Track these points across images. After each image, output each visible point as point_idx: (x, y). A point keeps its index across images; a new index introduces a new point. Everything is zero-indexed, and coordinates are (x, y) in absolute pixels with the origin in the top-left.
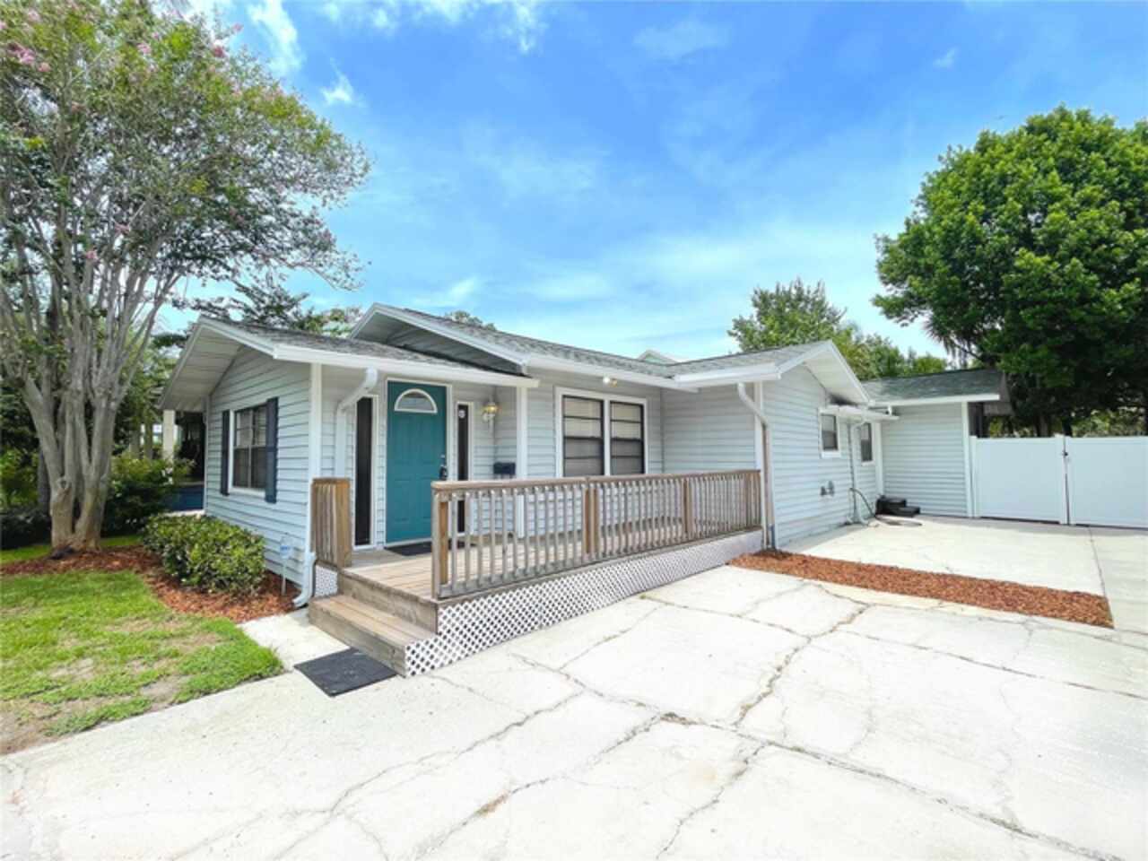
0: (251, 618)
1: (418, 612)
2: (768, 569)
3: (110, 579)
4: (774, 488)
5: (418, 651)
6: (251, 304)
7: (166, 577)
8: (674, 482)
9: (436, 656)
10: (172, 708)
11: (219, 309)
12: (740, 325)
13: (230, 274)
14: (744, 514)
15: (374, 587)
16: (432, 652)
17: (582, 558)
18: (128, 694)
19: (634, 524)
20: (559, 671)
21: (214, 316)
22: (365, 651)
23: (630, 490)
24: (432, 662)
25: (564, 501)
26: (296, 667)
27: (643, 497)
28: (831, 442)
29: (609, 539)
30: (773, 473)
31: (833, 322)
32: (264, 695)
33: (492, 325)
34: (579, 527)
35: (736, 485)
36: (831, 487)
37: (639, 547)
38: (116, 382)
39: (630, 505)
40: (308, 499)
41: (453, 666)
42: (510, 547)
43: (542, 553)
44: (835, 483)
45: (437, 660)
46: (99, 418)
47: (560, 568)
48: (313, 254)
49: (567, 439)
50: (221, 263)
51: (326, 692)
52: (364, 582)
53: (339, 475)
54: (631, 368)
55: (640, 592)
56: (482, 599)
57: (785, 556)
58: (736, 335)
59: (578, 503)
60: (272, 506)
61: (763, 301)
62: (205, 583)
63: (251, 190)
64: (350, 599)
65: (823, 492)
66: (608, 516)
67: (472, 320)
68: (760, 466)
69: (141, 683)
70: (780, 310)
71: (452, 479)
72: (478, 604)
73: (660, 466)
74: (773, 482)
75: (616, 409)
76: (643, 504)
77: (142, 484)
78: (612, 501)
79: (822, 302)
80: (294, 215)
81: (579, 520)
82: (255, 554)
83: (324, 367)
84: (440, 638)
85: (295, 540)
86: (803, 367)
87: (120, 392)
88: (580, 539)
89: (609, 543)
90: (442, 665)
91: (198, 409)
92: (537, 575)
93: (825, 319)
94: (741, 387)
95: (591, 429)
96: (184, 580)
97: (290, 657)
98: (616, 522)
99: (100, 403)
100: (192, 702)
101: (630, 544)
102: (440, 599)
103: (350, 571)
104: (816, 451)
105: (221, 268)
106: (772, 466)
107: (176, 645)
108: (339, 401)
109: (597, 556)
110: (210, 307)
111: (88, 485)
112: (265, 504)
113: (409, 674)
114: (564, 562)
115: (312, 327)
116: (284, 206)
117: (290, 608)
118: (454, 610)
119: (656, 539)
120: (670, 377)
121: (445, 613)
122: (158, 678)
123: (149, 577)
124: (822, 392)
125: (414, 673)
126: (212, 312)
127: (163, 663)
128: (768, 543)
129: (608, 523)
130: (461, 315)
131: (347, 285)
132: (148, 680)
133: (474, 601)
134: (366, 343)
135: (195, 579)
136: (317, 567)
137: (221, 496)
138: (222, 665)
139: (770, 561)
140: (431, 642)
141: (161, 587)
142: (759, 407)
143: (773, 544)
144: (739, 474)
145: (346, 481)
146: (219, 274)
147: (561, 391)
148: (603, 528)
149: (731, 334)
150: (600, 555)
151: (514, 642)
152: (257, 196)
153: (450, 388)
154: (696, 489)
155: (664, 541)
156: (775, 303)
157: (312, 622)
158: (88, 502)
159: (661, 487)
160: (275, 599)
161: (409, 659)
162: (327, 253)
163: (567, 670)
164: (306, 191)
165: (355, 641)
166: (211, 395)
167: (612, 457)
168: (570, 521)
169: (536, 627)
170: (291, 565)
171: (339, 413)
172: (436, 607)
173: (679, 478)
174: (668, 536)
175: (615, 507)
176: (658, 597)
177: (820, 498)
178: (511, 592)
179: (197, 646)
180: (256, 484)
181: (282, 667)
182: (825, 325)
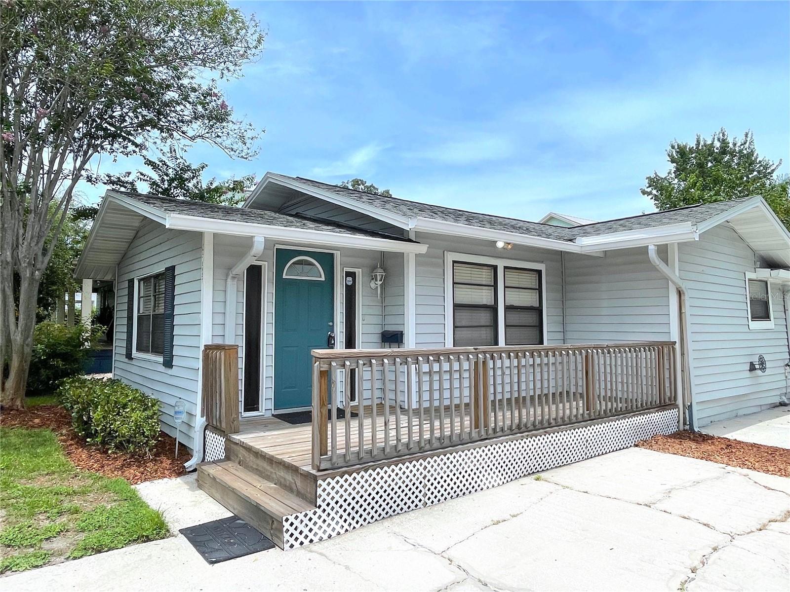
0: (146, 480)
1: (299, 483)
2: (684, 453)
3: (30, 436)
4: (692, 363)
5: (297, 523)
6: (156, 177)
7: (75, 436)
8: (574, 354)
9: (315, 529)
10: (67, 563)
11: (127, 182)
12: (654, 182)
13: (137, 150)
14: (656, 391)
15: (258, 454)
16: (311, 525)
17: (470, 433)
18: (32, 546)
19: (528, 399)
20: (441, 554)
21: (123, 189)
22: (248, 520)
23: (523, 362)
24: (311, 536)
25: (450, 372)
26: (181, 531)
27: (538, 370)
28: (761, 311)
29: (500, 414)
30: (690, 346)
31: (765, 176)
32: (150, 556)
33: (388, 192)
34: (467, 400)
35: (647, 358)
36: (762, 362)
37: (534, 424)
38: (40, 254)
39: (523, 379)
40: (200, 365)
41: (331, 541)
42: (392, 419)
43: (427, 427)
44: (766, 358)
45: (315, 535)
46: (24, 286)
47: (447, 442)
48: (212, 126)
49: (457, 307)
50: (130, 141)
51: (206, 559)
52: (249, 449)
53: (229, 341)
54: (528, 231)
55: (533, 472)
56: (362, 473)
57: (705, 438)
58: (649, 194)
59: (466, 375)
60: (170, 371)
61: (681, 157)
62: (107, 444)
63: (156, 69)
64: (236, 465)
65: (752, 368)
66: (499, 389)
67: (368, 187)
68: (675, 337)
69: (43, 537)
70: (701, 166)
71: (340, 348)
72: (358, 478)
73: (560, 336)
74: (691, 356)
75: (510, 275)
76: (538, 377)
77: (62, 349)
78: (503, 374)
79: (752, 153)
80: (194, 90)
81: (466, 392)
82: (152, 417)
83: (215, 235)
84: (319, 511)
85: (187, 405)
86: (727, 226)
87: (43, 262)
88: (468, 413)
89: (500, 418)
90: (321, 539)
91: (108, 278)
92: (421, 450)
93: (755, 173)
94: (652, 249)
95: (484, 297)
96: (88, 440)
97: (178, 521)
98: (507, 396)
99: (26, 274)
100: (85, 558)
101: (524, 420)
102: (319, 471)
103: (237, 437)
104: (745, 321)
105: (129, 144)
106: (689, 337)
107: (77, 502)
108: (230, 269)
109: (487, 431)
110: (119, 182)
111: (15, 348)
112: (162, 368)
113: (287, 546)
114: (450, 437)
115: (211, 198)
116: (185, 82)
117: (181, 472)
118: (333, 483)
119: (554, 416)
120: (571, 240)
121: (324, 485)
122: (59, 533)
123: (62, 435)
124: (749, 253)
125: (292, 546)
126: (121, 186)
127: (64, 519)
128: (685, 424)
129: (499, 397)
130: (356, 182)
131: (243, 154)
132: (49, 534)
133: (355, 475)
134: (259, 212)
135: (99, 439)
136: (207, 432)
137: (126, 360)
138: (114, 525)
139: (688, 444)
140: (310, 514)
141: (71, 445)
142: (674, 272)
143: (691, 424)
144: (650, 346)
145: (235, 348)
146: (129, 149)
147: (451, 257)
148: (493, 402)
149: (644, 192)
150: (490, 431)
151: (396, 519)
152: (161, 73)
153: (337, 254)
154: (600, 361)
155: (563, 418)
156: (695, 158)
157: (200, 487)
158: (15, 364)
159: (559, 359)
160: (169, 462)
161: (288, 530)
162: (224, 124)
163: (451, 553)
164: (205, 66)
165: (239, 509)
166: (119, 264)
167: (507, 326)
168: (456, 393)
169: (420, 505)
170: (184, 429)
171: (229, 280)
172: (315, 479)
173: (580, 349)
174: (568, 412)
175: (507, 380)
176: (555, 479)
177: (748, 374)
178: (393, 467)
179: (94, 505)
180: (156, 350)
181: (168, 531)
182: (755, 180)
